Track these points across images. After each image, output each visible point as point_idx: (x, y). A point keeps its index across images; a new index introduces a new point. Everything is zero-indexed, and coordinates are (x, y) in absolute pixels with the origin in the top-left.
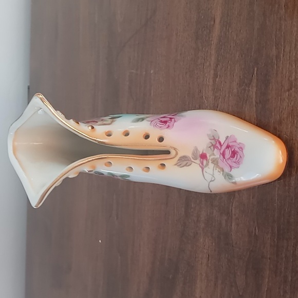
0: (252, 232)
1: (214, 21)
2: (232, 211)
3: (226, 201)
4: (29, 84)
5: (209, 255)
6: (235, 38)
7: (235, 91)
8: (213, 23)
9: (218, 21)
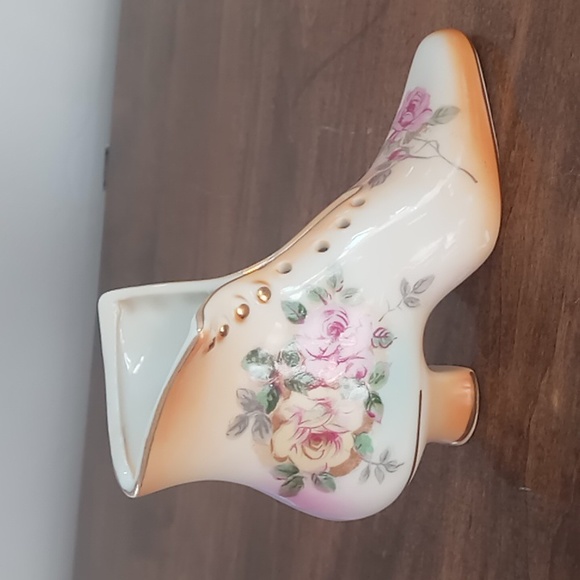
0: (572, 477)
1: (515, 32)
2: (528, 429)
3: (517, 409)
4: (108, 145)
5: (471, 517)
6: (558, 70)
7: (552, 179)
8: (510, 36)
9: (522, 32)
